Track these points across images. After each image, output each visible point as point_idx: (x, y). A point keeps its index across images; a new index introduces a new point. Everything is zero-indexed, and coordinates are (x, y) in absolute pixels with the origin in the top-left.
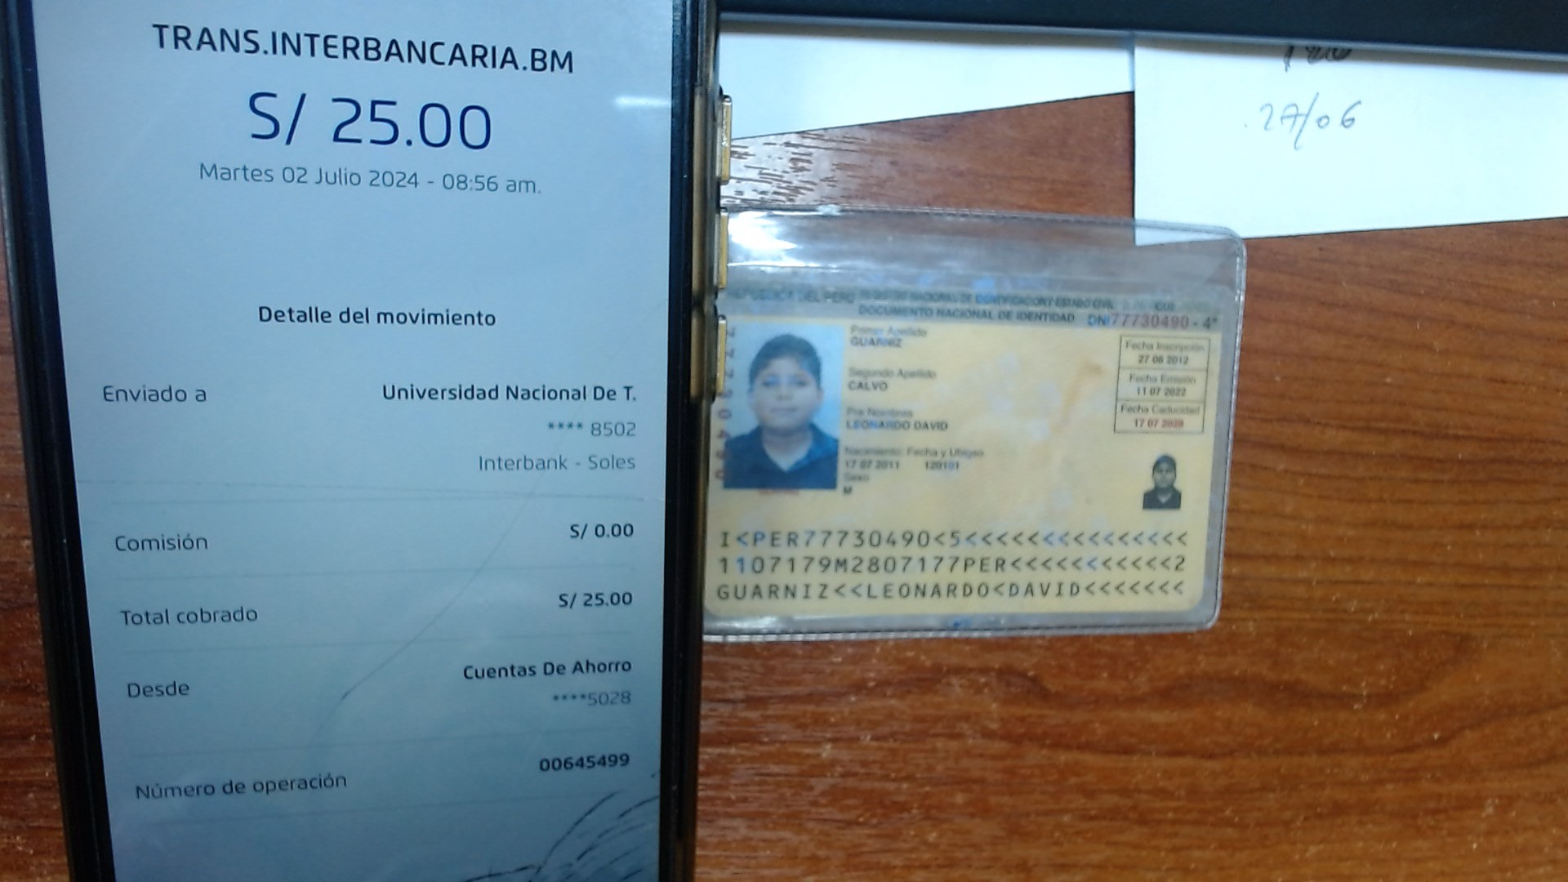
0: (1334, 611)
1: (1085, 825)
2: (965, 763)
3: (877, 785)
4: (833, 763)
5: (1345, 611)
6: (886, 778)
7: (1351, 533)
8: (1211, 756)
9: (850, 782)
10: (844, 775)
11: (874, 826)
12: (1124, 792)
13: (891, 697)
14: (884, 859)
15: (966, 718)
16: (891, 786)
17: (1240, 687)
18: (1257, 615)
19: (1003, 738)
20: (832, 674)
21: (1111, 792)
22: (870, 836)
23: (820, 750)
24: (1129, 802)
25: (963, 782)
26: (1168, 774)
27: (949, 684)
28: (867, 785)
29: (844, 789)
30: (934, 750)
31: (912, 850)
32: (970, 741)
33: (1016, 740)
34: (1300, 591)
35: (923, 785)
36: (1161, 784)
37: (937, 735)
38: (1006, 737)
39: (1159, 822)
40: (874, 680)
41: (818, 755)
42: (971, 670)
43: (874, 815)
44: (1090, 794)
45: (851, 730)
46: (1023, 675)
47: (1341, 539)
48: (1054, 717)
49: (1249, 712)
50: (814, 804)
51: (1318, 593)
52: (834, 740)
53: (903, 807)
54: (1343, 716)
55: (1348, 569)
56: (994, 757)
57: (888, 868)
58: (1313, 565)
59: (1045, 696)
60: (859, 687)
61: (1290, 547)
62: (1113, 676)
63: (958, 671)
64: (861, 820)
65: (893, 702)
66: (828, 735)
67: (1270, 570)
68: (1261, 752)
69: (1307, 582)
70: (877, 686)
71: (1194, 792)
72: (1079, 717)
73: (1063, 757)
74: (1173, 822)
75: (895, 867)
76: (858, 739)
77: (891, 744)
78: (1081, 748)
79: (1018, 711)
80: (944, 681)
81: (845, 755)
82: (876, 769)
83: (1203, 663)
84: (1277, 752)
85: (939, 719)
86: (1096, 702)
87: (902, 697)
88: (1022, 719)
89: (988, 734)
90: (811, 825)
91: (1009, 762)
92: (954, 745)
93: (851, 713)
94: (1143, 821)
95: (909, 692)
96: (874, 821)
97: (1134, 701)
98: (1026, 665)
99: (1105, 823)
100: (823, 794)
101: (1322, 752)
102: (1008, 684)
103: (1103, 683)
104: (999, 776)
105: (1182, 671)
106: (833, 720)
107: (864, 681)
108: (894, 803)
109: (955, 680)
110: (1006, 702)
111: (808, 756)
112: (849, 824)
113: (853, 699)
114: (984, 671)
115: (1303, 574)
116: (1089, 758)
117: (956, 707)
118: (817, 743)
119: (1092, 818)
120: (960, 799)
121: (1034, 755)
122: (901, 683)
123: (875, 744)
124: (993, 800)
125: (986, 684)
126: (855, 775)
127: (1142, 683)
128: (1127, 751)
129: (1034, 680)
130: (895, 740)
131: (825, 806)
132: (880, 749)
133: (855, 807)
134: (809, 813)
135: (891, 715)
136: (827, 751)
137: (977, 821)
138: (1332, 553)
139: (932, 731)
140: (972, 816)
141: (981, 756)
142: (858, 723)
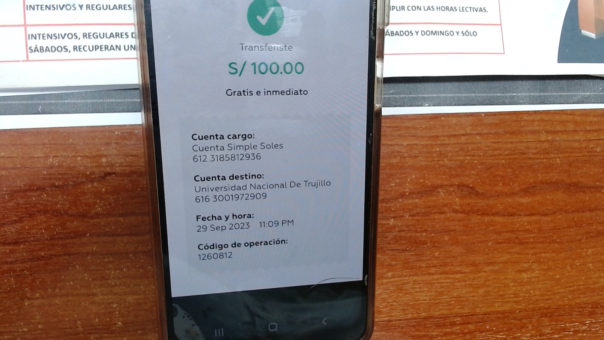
0: (591, 152)
1: (498, 246)
2: (447, 223)
3: (413, 234)
4: (395, 226)
5: (596, 152)
6: (416, 231)
7: (595, 119)
8: (546, 215)
9: (402, 234)
10: (399, 231)
11: (413, 251)
12: (513, 231)
13: (416, 198)
14: (419, 264)
15: (446, 205)
16: (418, 235)
17: (555, 185)
18: (560, 156)
19: (461, 212)
20: (391, 191)
21: (507, 232)
22: (412, 255)
23: (389, 222)
24: (513, 236)
25: (447, 231)
26: (529, 223)
27: (439, 192)
28: (409, 235)
29: (400, 236)
30: (435, 219)
31: (429, 260)
32: (449, 215)
33: (468, 213)
34: (577, 145)
35: (432, 233)
36: (527, 227)
37: (435, 213)
38: (463, 212)
39: (527, 243)
40: (408, 192)
41: (389, 224)
42: (446, 185)
43: (412, 247)
44: (499, 233)
45: (401, 213)
46: (468, 186)
47: (591, 122)
48: (481, 203)
49: (560, 196)
50: (389, 243)
51: (584, 145)
52: (394, 217)
53: (424, 243)
54: (598, 195)
55: (595, 134)
56: (459, 221)
57: (420, 267)
58: (581, 133)
59: (477, 194)
60: (403, 195)
61: (571, 127)
62: (504, 184)
63: (441, 186)
64: (408, 249)
65: (417, 200)
66: (392, 216)
67: (565, 137)
68: (567, 212)
69: (579, 141)
70: (409, 194)
71: (540, 230)
72: (491, 202)
73: (486, 219)
74: (533, 243)
75: (423, 267)
76: (404, 216)
77: (417, 218)
78: (494, 214)
79: (467, 201)
80: (436, 191)
81: (400, 224)
82: (412, 228)
83: (540, 177)
84: (573, 212)
85: (435, 206)
86: (498, 195)
87: (420, 198)
88: (469, 205)
89: (456, 211)
90: (388, 252)
91: (465, 222)
92: (443, 216)
93: (400, 206)
94: (521, 243)
95: (422, 196)
96: (413, 249)
97: (513, 194)
98: (468, 182)
99: (506, 245)
100: (392, 239)
101: (591, 210)
102: (462, 190)
103: (500, 188)
104: (461, 228)
105: (532, 180)
106: (393, 209)
107: (405, 193)
108: (420, 241)
109: (440, 190)
110: (461, 198)
111: (384, 224)
112: (403, 250)
113: (400, 200)
114: (452, 185)
115: (577, 138)
116: (497, 219)
117: (442, 201)
118: (388, 219)
119: (500, 243)
120: (446, 238)
121: (475, 219)
122: (419, 193)
123: (410, 218)
124: (460, 238)
125: (453, 191)
126: (404, 231)
127: (516, 187)
128: (512, 215)
129: (472, 188)
130: (418, 216)
131: (393, 244)
132: (413, 220)
133: (405, 244)
134: (387, 247)
135: (416, 206)
136: (392, 222)
137: (454, 247)
138: (588, 128)
139: (433, 212)
140: (452, 245)
141: (454, 220)
142: (403, 210)
